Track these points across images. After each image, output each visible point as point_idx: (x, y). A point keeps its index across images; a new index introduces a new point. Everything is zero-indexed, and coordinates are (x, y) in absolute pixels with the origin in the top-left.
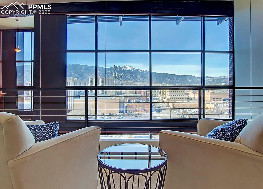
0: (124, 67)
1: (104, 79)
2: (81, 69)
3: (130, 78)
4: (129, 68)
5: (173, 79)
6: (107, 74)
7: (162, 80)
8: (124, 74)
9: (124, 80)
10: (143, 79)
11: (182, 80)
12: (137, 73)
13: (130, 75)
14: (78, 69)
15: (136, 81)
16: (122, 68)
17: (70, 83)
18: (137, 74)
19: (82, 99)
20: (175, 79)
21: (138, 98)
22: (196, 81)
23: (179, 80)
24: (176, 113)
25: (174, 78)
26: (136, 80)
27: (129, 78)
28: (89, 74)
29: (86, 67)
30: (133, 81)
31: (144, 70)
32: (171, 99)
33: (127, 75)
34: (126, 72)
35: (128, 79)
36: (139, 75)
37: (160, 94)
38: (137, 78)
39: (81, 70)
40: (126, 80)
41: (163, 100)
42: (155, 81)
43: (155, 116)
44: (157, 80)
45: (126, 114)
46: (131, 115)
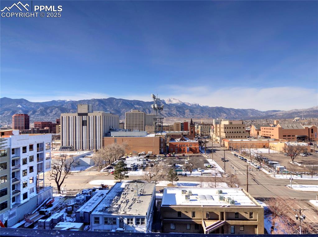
0: (169, 100)
2: (117, 103)
3: (177, 113)
4: (174, 102)
6: (149, 109)
7: (216, 115)
8: (169, 109)
9: (169, 116)
10: (193, 115)
11: (241, 115)
12: (184, 107)
13: (177, 110)
14: (115, 104)
15: (184, 117)
16: (167, 102)
17: (98, 117)
18: (185, 109)
19: (113, 137)
21: (184, 136)
23: (237, 116)
24: (232, 154)
25: (231, 113)
26: (183, 116)
27: (175, 113)
28: (127, 109)
29: (124, 101)
30: (180, 117)
31: (194, 104)
32: (227, 137)
33: (172, 109)
34: (170, 106)
35: (174, 115)
36: (187, 110)
37: (213, 131)
38: (184, 113)
39: (118, 105)
40: (171, 116)
41: (217, 139)
42: (208, 117)
43: (205, 158)
44: (209, 115)
45: (168, 156)
46: (174, 156)
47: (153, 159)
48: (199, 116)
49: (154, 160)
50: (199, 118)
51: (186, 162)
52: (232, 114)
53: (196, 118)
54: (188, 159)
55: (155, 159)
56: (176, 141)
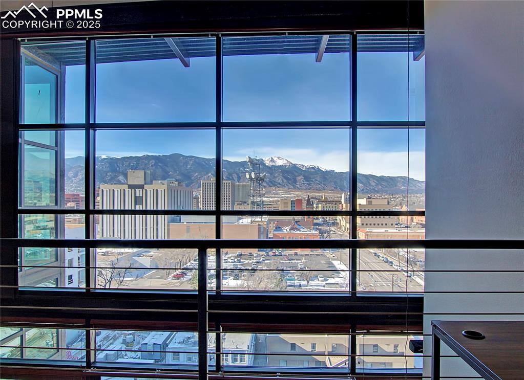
0: (271, 159)
1: (229, 183)
2: (186, 164)
3: (283, 181)
4: (280, 163)
5: (370, 184)
6: (238, 174)
8: (271, 174)
9: (271, 186)
10: (309, 185)
11: (386, 187)
12: (295, 171)
13: (283, 176)
14: (182, 164)
15: (295, 188)
16: (267, 162)
17: (161, 191)
18: (296, 174)
19: (185, 223)
20: (373, 184)
21: (297, 222)
22: (416, 189)
23: (380, 187)
24: (371, 253)
25: (371, 182)
26: (293, 186)
27: (280, 181)
28: (203, 173)
29: (197, 160)
30: (289, 188)
31: (311, 167)
32: (363, 224)
33: (276, 175)
34: (273, 169)
35: (279, 184)
36: (299, 176)
38: (295, 182)
39: (187, 166)
40: (275, 185)
41: (347, 227)
42: (333, 188)
43: (329, 259)
44: (336, 186)
45: (272, 254)
46: (281, 255)
47: (248, 260)
48: (320, 186)
49: (251, 262)
50: (319, 190)
51: (300, 265)
52: (372, 184)
53: (314, 190)
54: (303, 260)
55: (250, 260)
56: (284, 231)
